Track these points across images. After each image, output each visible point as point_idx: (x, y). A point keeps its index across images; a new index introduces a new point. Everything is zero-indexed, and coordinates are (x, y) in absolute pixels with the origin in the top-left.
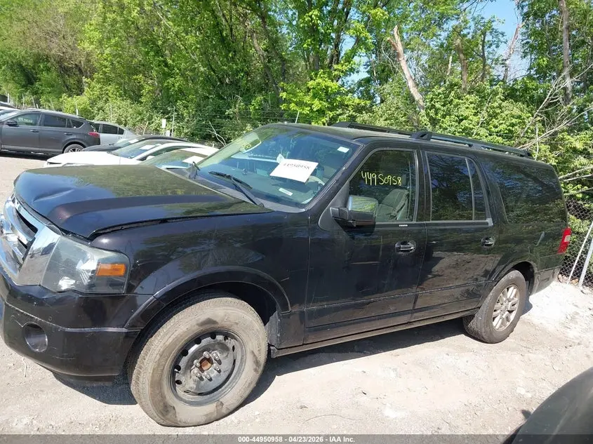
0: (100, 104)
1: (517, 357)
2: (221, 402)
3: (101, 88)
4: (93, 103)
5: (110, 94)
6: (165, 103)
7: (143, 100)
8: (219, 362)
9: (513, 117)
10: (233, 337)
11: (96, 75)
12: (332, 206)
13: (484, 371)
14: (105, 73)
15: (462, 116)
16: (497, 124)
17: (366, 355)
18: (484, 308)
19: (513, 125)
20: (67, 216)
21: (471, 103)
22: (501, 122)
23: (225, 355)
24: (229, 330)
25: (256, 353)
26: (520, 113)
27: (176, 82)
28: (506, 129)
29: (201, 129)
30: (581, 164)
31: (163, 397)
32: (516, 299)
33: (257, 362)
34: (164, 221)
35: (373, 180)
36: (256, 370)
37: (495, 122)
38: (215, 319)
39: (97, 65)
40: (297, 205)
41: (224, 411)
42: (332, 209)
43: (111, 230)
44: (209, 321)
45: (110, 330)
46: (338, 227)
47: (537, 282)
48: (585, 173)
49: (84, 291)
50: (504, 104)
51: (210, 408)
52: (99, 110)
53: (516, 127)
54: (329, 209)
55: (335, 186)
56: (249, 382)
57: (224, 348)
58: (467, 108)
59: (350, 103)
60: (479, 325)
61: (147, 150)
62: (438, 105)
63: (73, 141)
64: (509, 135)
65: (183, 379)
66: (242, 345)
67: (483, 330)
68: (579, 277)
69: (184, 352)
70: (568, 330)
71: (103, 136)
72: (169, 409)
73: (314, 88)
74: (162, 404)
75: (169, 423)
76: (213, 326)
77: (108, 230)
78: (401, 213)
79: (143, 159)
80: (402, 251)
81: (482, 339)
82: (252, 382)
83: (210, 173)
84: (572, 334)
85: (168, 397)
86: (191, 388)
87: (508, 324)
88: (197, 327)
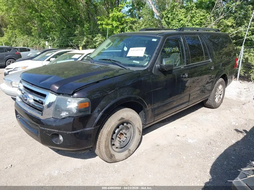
0: (13, 39)
1: (228, 111)
2: (130, 149)
3: (12, 32)
4: (10, 39)
5: (17, 34)
6: (44, 34)
7: (33, 34)
8: (126, 134)
9: (201, 16)
10: (130, 123)
11: (8, 26)
12: (156, 64)
13: (218, 119)
14: (12, 24)
15: (180, 19)
16: (195, 20)
17: (171, 122)
18: (212, 95)
19: (201, 19)
20: (57, 88)
21: (183, 13)
22: (196, 19)
23: (128, 131)
24: (128, 121)
25: (139, 127)
26: (203, 14)
27: (48, 24)
28: (199, 22)
29: (64, 43)
30: (231, 31)
31: (110, 151)
32: (222, 89)
33: (140, 131)
34: (98, 82)
35: (169, 50)
36: (140, 134)
37: (194, 19)
38: (124, 117)
39: (7, 21)
40: (142, 66)
41: (131, 152)
42: (157, 65)
43: (79, 89)
44: (122, 119)
45: (88, 129)
46: (160, 72)
47: (229, 80)
48: (233, 35)
49: (75, 116)
50: (197, 11)
51: (126, 152)
52: (13, 42)
53: (203, 20)
54: (155, 66)
55: (156, 56)
56: (138, 139)
57: (127, 128)
58: (181, 15)
59: (129, 20)
60: (211, 102)
61: (49, 56)
62: (169, 16)
63: (8, 58)
64: (201, 24)
65: (115, 143)
66: (133, 126)
67: (212, 104)
68: (237, 77)
69: (114, 133)
70: (240, 98)
71: (22, 53)
72: (112, 156)
73: (112, 17)
74: (110, 154)
75: (113, 161)
76: (123, 120)
77: (78, 90)
78: (178, 62)
79: (49, 60)
80: (184, 78)
81: (212, 107)
82: (139, 140)
83: (99, 60)
84: (243, 99)
85: (111, 152)
86: (118, 146)
87: (220, 100)
88: (118, 122)
